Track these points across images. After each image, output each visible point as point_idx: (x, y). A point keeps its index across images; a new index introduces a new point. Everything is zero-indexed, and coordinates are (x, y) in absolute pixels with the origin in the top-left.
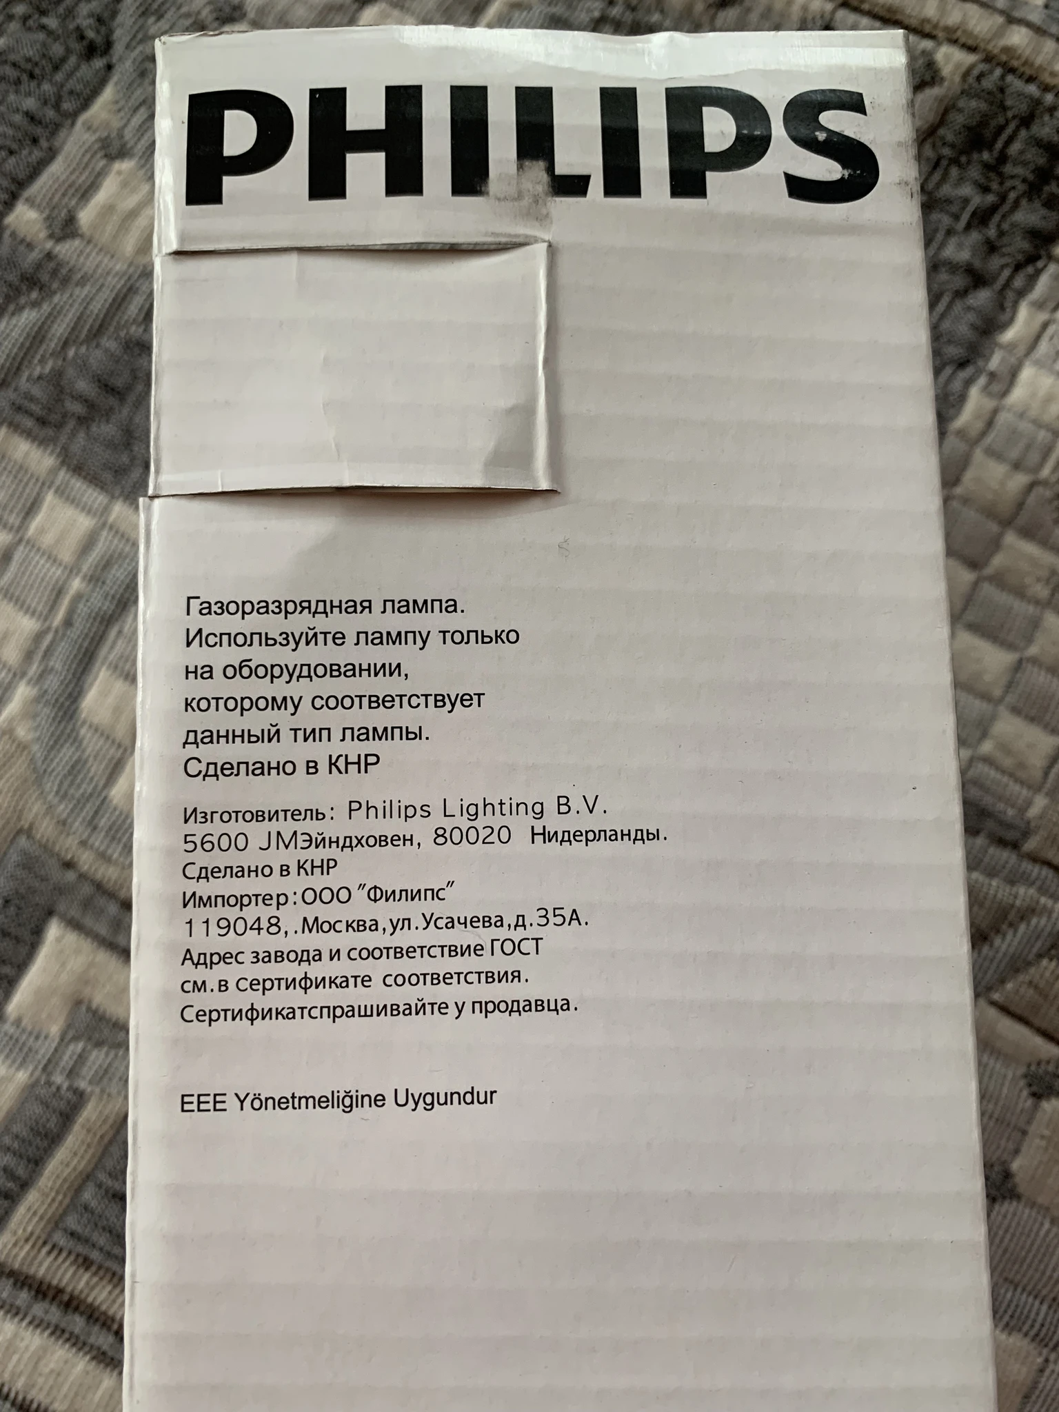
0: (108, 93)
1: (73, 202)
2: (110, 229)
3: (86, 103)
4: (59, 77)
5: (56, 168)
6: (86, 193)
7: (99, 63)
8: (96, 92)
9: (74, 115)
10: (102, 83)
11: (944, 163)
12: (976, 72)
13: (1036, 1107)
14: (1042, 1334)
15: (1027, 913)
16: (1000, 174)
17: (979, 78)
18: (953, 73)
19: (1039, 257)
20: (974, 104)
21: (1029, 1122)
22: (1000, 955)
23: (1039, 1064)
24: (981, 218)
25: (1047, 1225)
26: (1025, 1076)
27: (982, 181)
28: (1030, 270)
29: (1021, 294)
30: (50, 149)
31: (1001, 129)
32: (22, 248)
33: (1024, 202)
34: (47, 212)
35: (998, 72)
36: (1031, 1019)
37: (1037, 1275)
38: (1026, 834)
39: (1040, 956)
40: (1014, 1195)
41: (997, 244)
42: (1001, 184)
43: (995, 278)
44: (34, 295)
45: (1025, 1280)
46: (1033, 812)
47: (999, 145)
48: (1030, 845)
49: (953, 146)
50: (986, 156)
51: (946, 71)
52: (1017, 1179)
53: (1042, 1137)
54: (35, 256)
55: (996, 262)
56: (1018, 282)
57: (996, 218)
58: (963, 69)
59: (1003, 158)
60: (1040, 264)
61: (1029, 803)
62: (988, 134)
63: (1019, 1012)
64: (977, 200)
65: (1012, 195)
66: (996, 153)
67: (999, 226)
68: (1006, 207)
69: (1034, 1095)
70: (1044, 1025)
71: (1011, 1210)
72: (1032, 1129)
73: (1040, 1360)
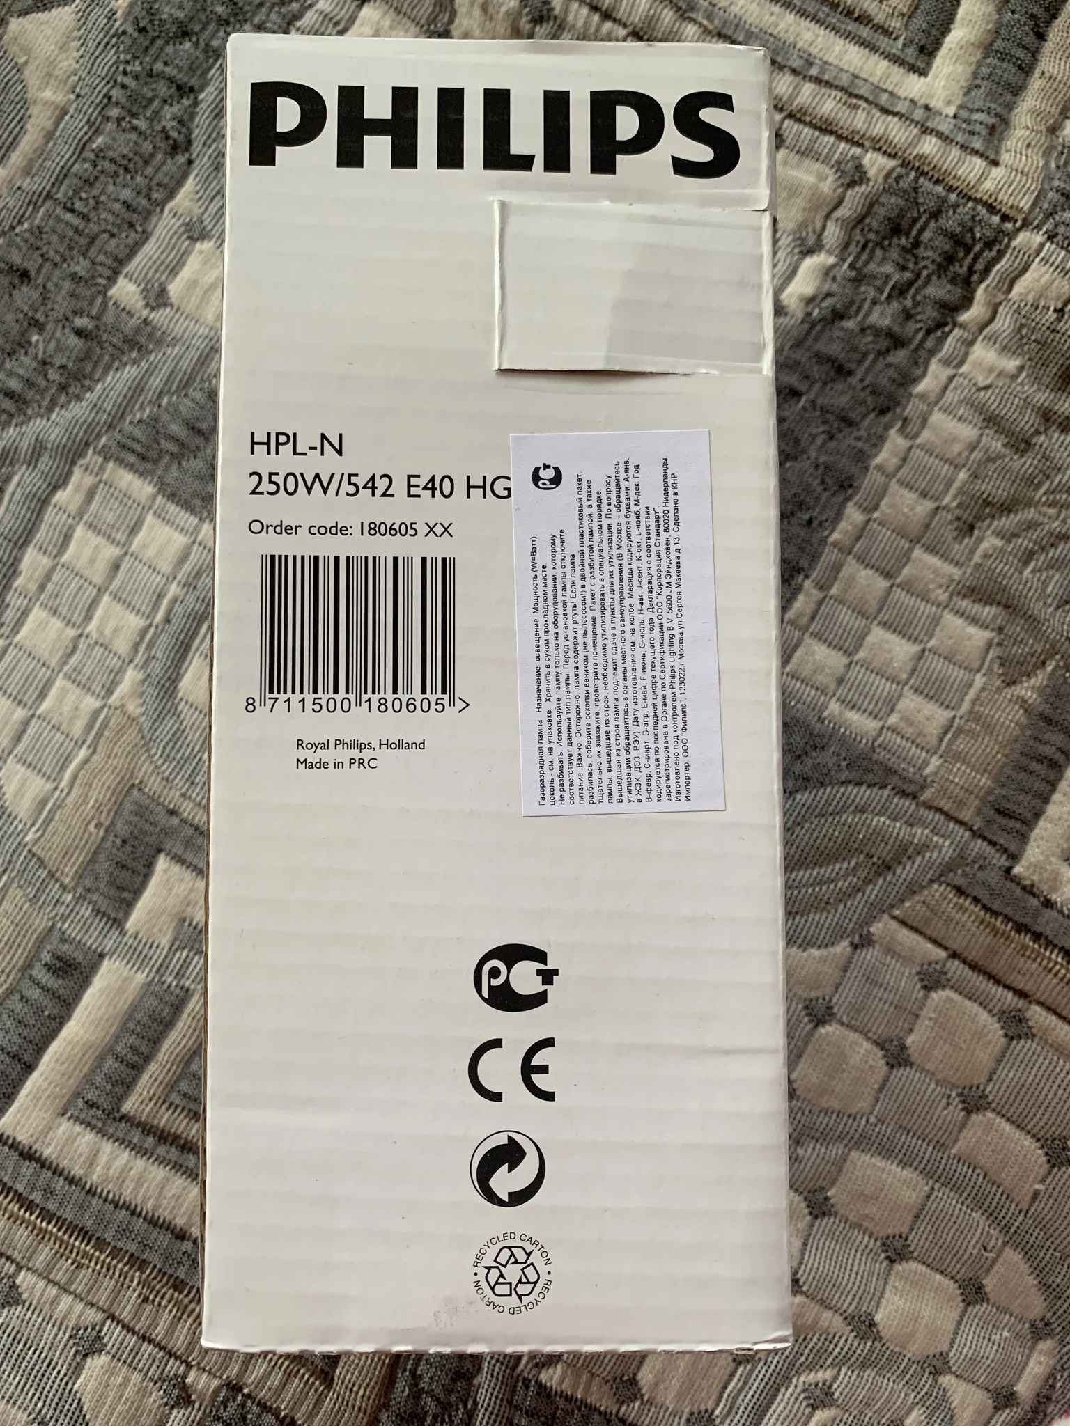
0: (190, 185)
1: (164, 277)
2: (194, 300)
3: (171, 195)
4: (149, 171)
5: (149, 248)
6: (174, 271)
7: (181, 159)
8: (180, 183)
9: (161, 204)
10: (185, 176)
11: (871, 245)
12: (894, 175)
13: (926, 997)
14: (928, 1168)
15: (922, 849)
16: (916, 256)
17: (897, 180)
18: (877, 175)
19: (946, 324)
20: (893, 200)
21: (921, 1009)
22: (901, 880)
23: (930, 964)
24: (901, 291)
25: (933, 1085)
26: (919, 973)
27: (901, 261)
28: (939, 333)
29: (932, 353)
30: (144, 232)
31: (915, 221)
32: (124, 314)
33: (934, 278)
34: (142, 286)
35: (913, 174)
36: (924, 930)
37: (925, 1123)
38: (923, 788)
39: (932, 881)
40: (907, 1063)
41: (913, 312)
42: (916, 263)
43: (910, 340)
44: (134, 354)
45: (915, 1128)
46: (928, 771)
47: (914, 232)
48: (926, 795)
49: (877, 232)
50: (903, 241)
51: (872, 173)
52: (911, 1051)
53: (930, 1019)
54: (133, 322)
55: (911, 327)
56: (929, 344)
57: (913, 290)
58: (885, 172)
59: (917, 244)
60: (947, 329)
61: (926, 763)
62: (905, 224)
63: (914, 924)
64: (896, 277)
65: (925, 273)
66: (911, 240)
67: (914, 297)
68: (919, 282)
69: (925, 987)
70: (934, 935)
71: (906, 1074)
72: (923, 1013)
73: (926, 1188)
